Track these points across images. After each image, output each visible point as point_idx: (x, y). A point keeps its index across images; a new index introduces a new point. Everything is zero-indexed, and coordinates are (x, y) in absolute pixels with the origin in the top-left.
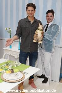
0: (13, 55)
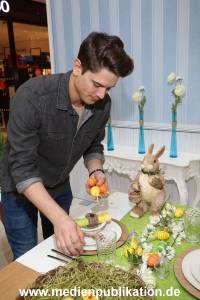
0: (124, 172)
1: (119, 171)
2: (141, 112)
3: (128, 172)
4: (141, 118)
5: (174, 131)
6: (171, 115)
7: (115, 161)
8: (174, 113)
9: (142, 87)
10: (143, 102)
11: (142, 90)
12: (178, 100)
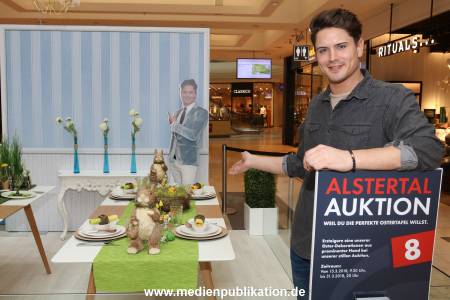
1: (89, 189)
2: (106, 139)
3: (98, 189)
4: (106, 144)
5: (134, 154)
6: (131, 141)
7: (85, 180)
8: (134, 139)
9: (106, 119)
10: (107, 130)
11: (106, 122)
12: (137, 129)
